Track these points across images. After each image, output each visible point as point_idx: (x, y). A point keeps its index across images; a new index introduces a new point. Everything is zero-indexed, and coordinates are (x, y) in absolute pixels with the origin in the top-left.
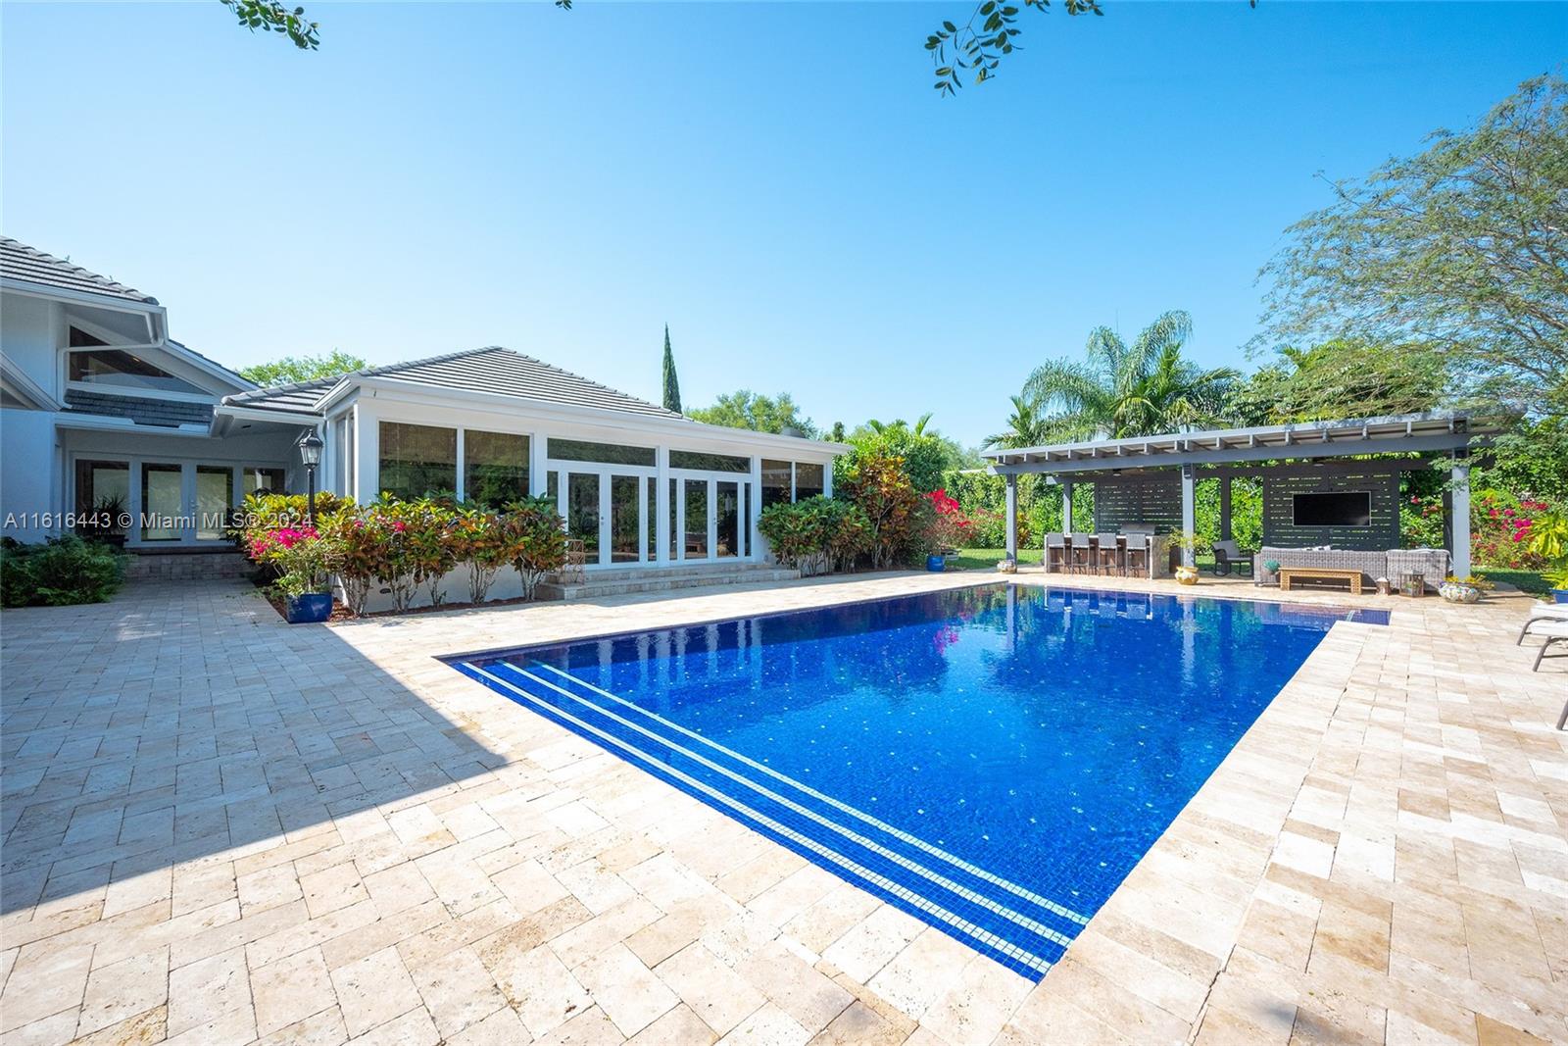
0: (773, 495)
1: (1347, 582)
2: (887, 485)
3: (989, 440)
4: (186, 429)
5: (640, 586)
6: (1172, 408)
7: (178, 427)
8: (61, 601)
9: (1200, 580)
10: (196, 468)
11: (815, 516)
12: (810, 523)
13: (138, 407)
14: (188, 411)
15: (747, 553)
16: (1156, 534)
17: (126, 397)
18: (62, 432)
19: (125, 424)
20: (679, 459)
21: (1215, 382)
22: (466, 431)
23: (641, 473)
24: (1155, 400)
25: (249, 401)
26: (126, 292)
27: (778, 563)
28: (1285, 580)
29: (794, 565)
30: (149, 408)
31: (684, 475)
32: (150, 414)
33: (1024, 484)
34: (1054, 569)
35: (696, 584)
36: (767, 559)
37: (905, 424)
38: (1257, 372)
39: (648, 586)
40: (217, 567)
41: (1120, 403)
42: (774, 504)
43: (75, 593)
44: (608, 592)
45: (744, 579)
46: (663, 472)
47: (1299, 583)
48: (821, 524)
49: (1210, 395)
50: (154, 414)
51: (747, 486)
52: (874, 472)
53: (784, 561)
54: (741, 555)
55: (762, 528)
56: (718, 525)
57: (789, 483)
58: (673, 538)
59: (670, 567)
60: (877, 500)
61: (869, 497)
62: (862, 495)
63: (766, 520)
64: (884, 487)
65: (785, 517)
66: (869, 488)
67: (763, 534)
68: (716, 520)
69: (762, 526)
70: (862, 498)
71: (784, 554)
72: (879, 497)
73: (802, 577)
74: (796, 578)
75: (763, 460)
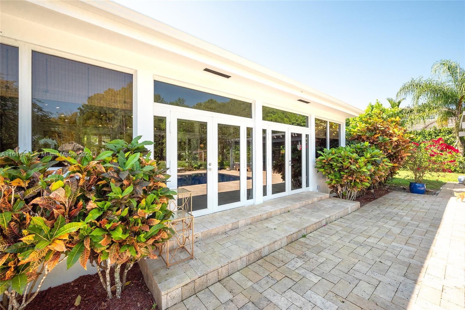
0: (321, 143)
2: (398, 136)
11: (368, 159)
15: (307, 185)
23: (242, 123)
27: (331, 193)
31: (272, 126)
36: (320, 189)
48: (372, 164)
52: (383, 127)
53: (339, 192)
54: (304, 188)
55: (320, 168)
56: (292, 166)
57: (325, 134)
58: (265, 168)
59: (265, 203)
60: (389, 146)
61: (383, 144)
62: (375, 143)
63: (324, 161)
64: (395, 136)
65: (344, 159)
66: (381, 138)
67: (318, 171)
68: (290, 163)
69: (320, 166)
70: (375, 145)
71: (340, 188)
72: (389, 144)
73: (361, 206)
74: (358, 209)
75: (316, 119)
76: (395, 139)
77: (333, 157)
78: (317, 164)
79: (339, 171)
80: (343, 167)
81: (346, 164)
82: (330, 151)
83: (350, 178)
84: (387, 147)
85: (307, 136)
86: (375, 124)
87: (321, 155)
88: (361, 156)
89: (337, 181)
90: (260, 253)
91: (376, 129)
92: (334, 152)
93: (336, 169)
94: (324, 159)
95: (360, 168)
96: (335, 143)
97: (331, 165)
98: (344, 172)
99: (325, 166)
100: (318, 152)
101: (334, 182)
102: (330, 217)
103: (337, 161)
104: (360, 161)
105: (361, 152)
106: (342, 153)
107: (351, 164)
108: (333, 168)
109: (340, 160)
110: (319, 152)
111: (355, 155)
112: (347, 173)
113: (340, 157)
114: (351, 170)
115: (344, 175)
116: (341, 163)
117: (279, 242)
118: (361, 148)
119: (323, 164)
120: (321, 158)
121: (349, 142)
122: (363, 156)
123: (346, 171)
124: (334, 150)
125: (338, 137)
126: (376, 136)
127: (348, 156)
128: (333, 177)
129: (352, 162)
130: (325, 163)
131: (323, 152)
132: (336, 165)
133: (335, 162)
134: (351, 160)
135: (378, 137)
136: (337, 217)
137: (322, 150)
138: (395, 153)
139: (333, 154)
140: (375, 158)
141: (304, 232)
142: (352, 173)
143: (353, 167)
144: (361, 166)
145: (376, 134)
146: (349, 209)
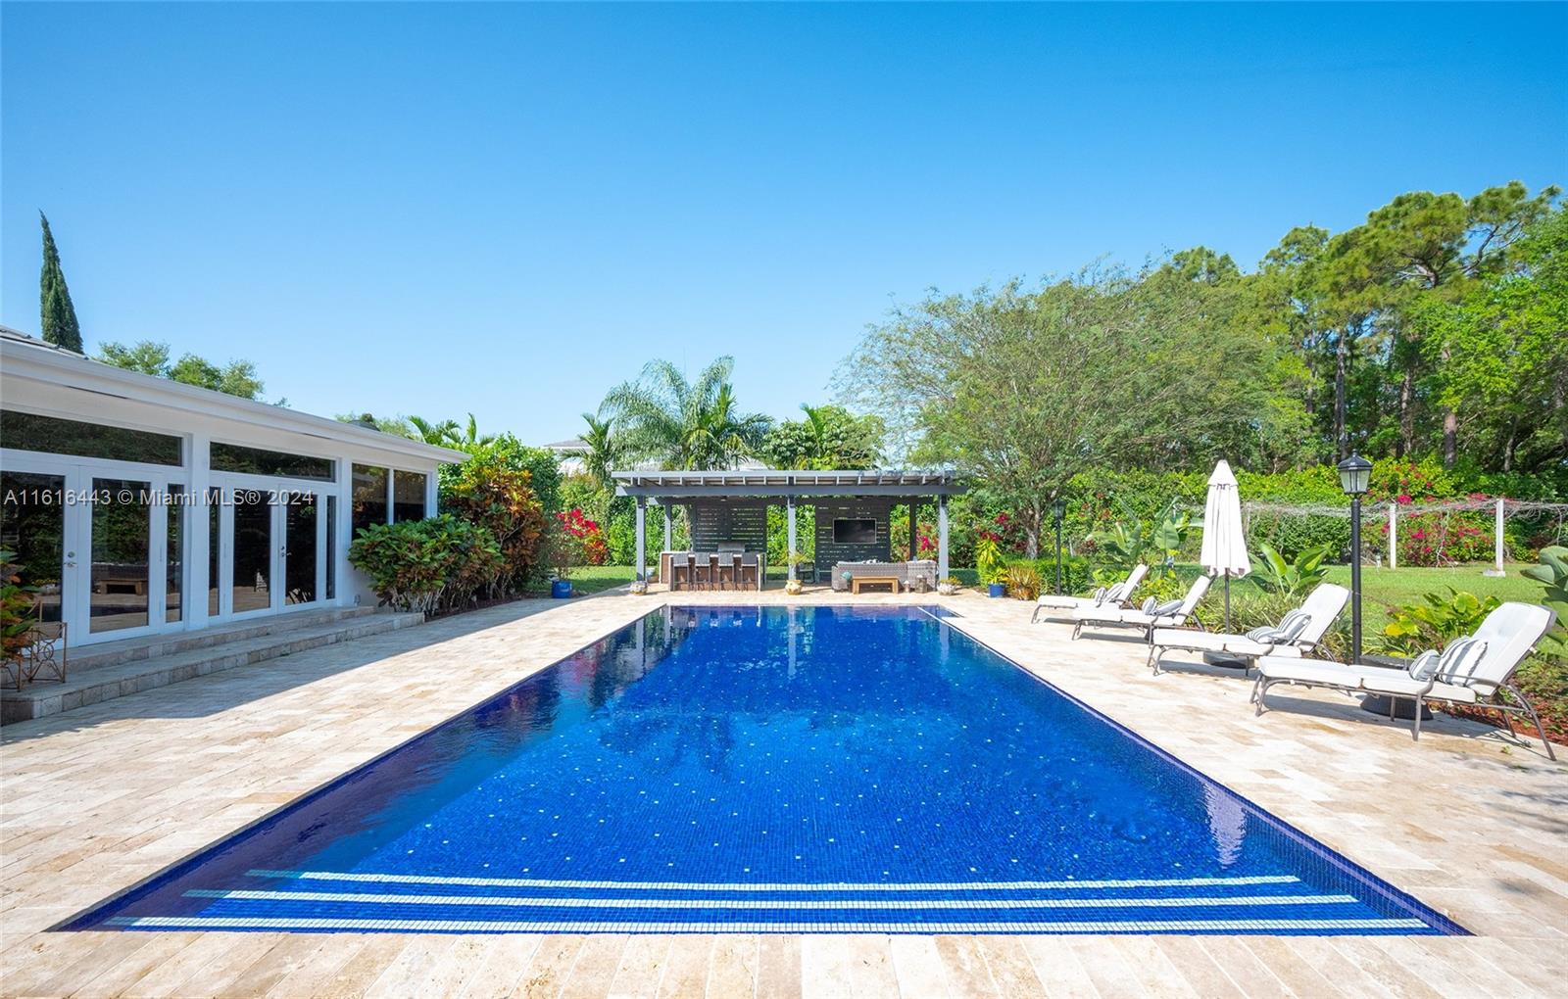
0: (367, 514)
1: (890, 585)
2: (519, 503)
3: (564, 455)
5: (194, 667)
6: (729, 442)
9: (804, 589)
11: (443, 542)
12: (437, 551)
15: (330, 594)
16: (747, 551)
20: (226, 456)
21: (757, 423)
23: (157, 476)
24: (716, 433)
27: (381, 605)
28: (856, 587)
29: (408, 607)
31: (236, 483)
33: (599, 500)
34: (676, 587)
35: (287, 650)
36: (359, 600)
37: (457, 426)
38: (785, 421)
39: (209, 665)
41: (690, 432)
42: (373, 526)
44: (131, 687)
45: (356, 633)
46: (198, 476)
47: (865, 588)
48: (451, 551)
49: (753, 435)
51: (331, 500)
52: (499, 488)
53: (392, 602)
54: (322, 601)
55: (358, 560)
56: (288, 557)
57: (385, 496)
58: (214, 582)
60: (504, 521)
61: (495, 517)
62: (486, 514)
63: (365, 548)
64: (514, 505)
65: (401, 544)
66: (494, 506)
67: (356, 567)
68: (285, 551)
69: (357, 556)
70: (486, 517)
71: (394, 592)
72: (506, 518)
73: (426, 621)
74: (419, 623)
75: (354, 465)
76: (514, 508)
77: (383, 538)
78: (352, 553)
79: (391, 563)
80: (395, 556)
81: (402, 550)
83: (410, 575)
84: (502, 523)
85: (331, 498)
86: (488, 481)
87: (364, 536)
88: (431, 538)
89: (389, 581)
91: (489, 489)
93: (386, 561)
94: (367, 544)
95: (423, 557)
97: (377, 554)
98: (398, 565)
99: (368, 556)
100: (358, 530)
101: (383, 583)
102: (346, 632)
103: (389, 546)
104: (427, 545)
105: (435, 531)
106: (403, 532)
107: (410, 551)
108: (381, 558)
109: (395, 544)
110: (361, 531)
111: (419, 537)
112: (405, 566)
113: (395, 539)
114: (409, 561)
115: (399, 570)
116: (394, 549)
117: (233, 659)
118: (437, 525)
119: (363, 553)
120: (363, 541)
122: (436, 537)
123: (404, 562)
125: (422, 499)
126: (488, 502)
127: (406, 538)
128: (381, 575)
129: (413, 547)
130: (367, 550)
132: (384, 554)
134: (413, 544)
135: (490, 504)
136: (364, 634)
137: (369, 526)
138: (516, 533)
139: (385, 536)
140: (453, 542)
142: (410, 565)
143: (412, 556)
144: (426, 554)
145: (486, 498)
146: (395, 622)
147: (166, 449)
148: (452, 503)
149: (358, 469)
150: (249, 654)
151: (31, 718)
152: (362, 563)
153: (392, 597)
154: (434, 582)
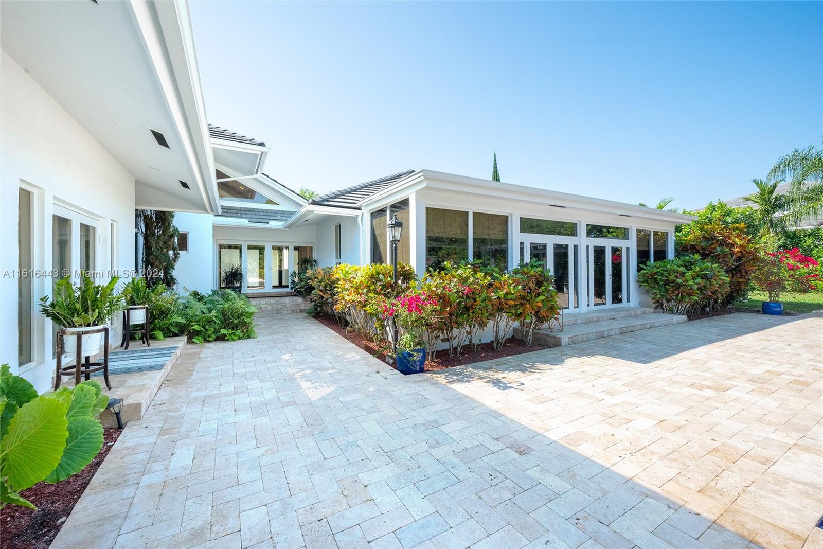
0: (643, 256)
4: (273, 224)
7: (268, 223)
8: (232, 338)
10: (271, 247)
11: (696, 273)
12: (695, 278)
13: (248, 212)
14: (270, 214)
15: (628, 300)
17: (241, 208)
18: (215, 228)
19: (244, 222)
22: (473, 213)
23: (569, 241)
25: (322, 201)
26: (250, 140)
27: (657, 308)
29: (672, 311)
30: (253, 213)
31: (595, 242)
32: (254, 216)
36: (642, 305)
39: (607, 332)
40: (288, 305)
42: (647, 263)
43: (239, 333)
46: (581, 240)
48: (702, 278)
50: (256, 216)
52: (722, 236)
53: (664, 307)
54: (624, 303)
55: (643, 282)
56: (612, 280)
57: (649, 245)
59: (589, 313)
60: (728, 259)
61: (721, 256)
62: (712, 255)
63: (647, 275)
64: (737, 247)
65: (669, 273)
66: (719, 249)
67: (640, 286)
68: (611, 276)
69: (642, 280)
70: (713, 257)
71: (665, 303)
72: (729, 256)
73: (688, 321)
74: (685, 322)
75: (637, 230)
76: (737, 250)
77: (658, 270)
78: (639, 278)
79: (665, 285)
80: (668, 280)
81: (672, 277)
82: (655, 264)
83: (677, 292)
84: (727, 260)
85: (628, 249)
86: (712, 233)
87: (643, 269)
88: (688, 270)
89: (662, 295)
90: (603, 333)
91: (714, 238)
92: (658, 265)
93: (661, 283)
94: (648, 273)
95: (687, 281)
96: (661, 255)
97: (656, 279)
98: (670, 286)
99: (649, 280)
100: (640, 265)
101: (658, 296)
102: (651, 323)
103: (662, 275)
104: (687, 274)
105: (689, 266)
106: (667, 267)
107: (677, 278)
108: (658, 282)
109: (665, 273)
110: (642, 266)
111: (682, 269)
112: (673, 287)
113: (666, 271)
114: (677, 284)
115: (670, 289)
116: (666, 277)
118: (690, 262)
119: (646, 278)
120: (643, 271)
121: (679, 253)
122: (691, 269)
123: (672, 285)
124: (659, 263)
125: (665, 247)
126: (714, 246)
127: (674, 270)
128: (658, 292)
129: (678, 275)
130: (648, 277)
131: (646, 266)
132: (661, 279)
133: (660, 276)
134: (678, 273)
135: (715, 247)
136: (661, 325)
137: (644, 263)
138: (736, 267)
139: (658, 268)
140: (704, 272)
141: (631, 329)
142: (678, 286)
143: (679, 281)
144: (688, 280)
145: (712, 244)
146: (674, 319)
147: (570, 229)
148: (683, 249)
149: (639, 231)
150: (620, 329)
151: (561, 346)
152: (646, 284)
153: (663, 305)
154: (692, 297)
